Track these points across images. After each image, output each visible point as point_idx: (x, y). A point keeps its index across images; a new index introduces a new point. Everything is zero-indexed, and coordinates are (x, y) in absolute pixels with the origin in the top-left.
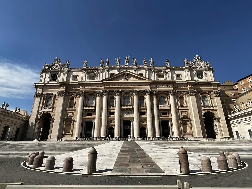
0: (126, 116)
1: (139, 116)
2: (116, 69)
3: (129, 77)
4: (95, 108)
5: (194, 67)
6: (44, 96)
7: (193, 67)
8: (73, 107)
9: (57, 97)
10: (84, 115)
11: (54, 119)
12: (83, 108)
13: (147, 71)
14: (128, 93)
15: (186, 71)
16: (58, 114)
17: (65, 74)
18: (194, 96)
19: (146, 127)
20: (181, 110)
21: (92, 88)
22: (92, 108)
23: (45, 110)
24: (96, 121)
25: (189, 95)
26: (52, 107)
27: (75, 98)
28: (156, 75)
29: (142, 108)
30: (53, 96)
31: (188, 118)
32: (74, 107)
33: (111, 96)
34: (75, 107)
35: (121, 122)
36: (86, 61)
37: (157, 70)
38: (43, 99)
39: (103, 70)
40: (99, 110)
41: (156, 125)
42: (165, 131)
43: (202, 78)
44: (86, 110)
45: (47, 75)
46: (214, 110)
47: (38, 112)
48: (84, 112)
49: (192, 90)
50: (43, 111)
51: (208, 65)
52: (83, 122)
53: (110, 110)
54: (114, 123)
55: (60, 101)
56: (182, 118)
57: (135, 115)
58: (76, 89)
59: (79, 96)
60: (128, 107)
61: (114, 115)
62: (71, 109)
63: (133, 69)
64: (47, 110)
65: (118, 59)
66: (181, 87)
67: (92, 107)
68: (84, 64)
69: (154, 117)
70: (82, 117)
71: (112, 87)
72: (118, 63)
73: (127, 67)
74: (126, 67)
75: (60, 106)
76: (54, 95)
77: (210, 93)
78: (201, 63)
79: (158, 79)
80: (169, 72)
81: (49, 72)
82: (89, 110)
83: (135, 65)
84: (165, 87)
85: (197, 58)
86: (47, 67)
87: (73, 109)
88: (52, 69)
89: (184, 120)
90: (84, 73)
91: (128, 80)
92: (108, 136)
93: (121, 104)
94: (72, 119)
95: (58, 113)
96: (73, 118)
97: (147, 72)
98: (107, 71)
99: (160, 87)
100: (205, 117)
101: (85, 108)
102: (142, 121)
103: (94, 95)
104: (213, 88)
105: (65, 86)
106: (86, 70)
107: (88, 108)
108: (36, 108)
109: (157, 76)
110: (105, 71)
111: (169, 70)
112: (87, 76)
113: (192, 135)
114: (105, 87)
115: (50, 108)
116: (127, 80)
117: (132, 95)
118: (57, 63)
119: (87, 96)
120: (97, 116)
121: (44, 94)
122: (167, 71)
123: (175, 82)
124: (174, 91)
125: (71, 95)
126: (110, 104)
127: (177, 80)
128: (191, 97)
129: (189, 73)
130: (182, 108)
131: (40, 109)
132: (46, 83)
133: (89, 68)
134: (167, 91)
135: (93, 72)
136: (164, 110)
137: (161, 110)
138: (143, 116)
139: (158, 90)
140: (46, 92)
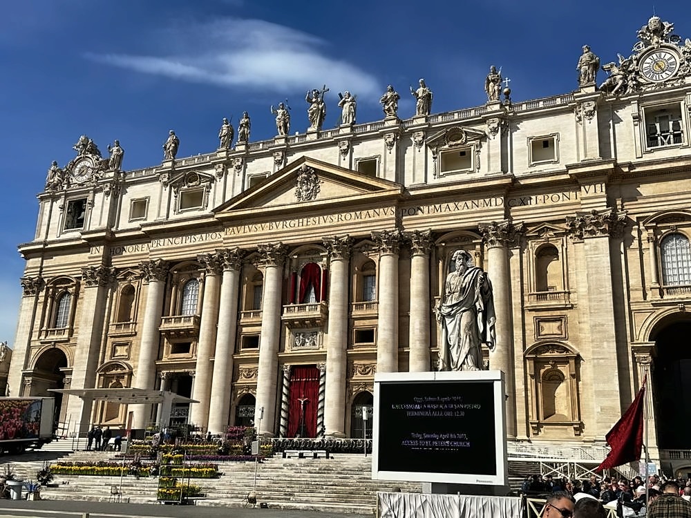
1: (349, 346)
2: (270, 155)
4: (198, 320)
5: (631, 83)
6: (47, 289)
8: (130, 324)
9: (82, 287)
10: (163, 352)
11: (73, 371)
12: (161, 324)
13: (391, 145)
14: (318, 251)
15: (582, 114)
16: (82, 353)
17: (105, 198)
18: (603, 242)
20: (534, 314)
21: (188, 242)
22: (187, 324)
23: (51, 337)
24: (198, 372)
25: (581, 237)
26: (69, 327)
27: (135, 286)
28: (434, 158)
29: (362, 312)
30: (71, 287)
31: (567, 350)
32: (133, 323)
33: (252, 269)
34: (136, 324)
37: (439, 134)
38: (42, 299)
39: (228, 164)
43: (678, 138)
44: (168, 332)
45: (56, 208)
47: (29, 348)
49: (595, 213)
50: (43, 344)
53: (245, 329)
54: (253, 380)
55: (86, 303)
56: (536, 349)
58: (140, 251)
59: (148, 279)
60: (306, 314)
61: (256, 349)
62: (123, 331)
63: (334, 144)
64: (55, 337)
65: (280, 111)
67: (187, 319)
68: (165, 147)
71: (252, 232)
72: (281, 128)
73: (313, 137)
74: (308, 138)
75: (86, 322)
76: (75, 281)
78: (677, 57)
79: (440, 177)
80: (495, 131)
81: (59, 197)
82: (178, 331)
83: (347, 127)
84: (465, 209)
85: (656, 32)
86: (56, 179)
87: (131, 329)
88: (69, 184)
89: (547, 361)
90: (164, 188)
91: (313, 199)
93: (281, 300)
94: (125, 368)
95: (82, 348)
97: (394, 150)
98: (239, 168)
99: (443, 212)
101: (165, 326)
105: (102, 246)
106: (172, 173)
107: (173, 325)
108: (23, 332)
109: (437, 161)
110: (232, 169)
111: (492, 126)
112: (173, 198)
113: (576, 429)
114: (228, 235)
115: (64, 330)
117: (329, 262)
118: (85, 158)
120: (201, 353)
121: (46, 280)
122: (485, 128)
123: (515, 180)
124: (506, 224)
125: (124, 279)
126: (247, 298)
127: (532, 169)
128: (587, 247)
129: (592, 125)
130: (543, 303)
131: (36, 337)
132: (51, 238)
133: (183, 164)
134: (476, 230)
135: (193, 178)
138: (367, 347)
139: (437, 226)
140: (51, 271)
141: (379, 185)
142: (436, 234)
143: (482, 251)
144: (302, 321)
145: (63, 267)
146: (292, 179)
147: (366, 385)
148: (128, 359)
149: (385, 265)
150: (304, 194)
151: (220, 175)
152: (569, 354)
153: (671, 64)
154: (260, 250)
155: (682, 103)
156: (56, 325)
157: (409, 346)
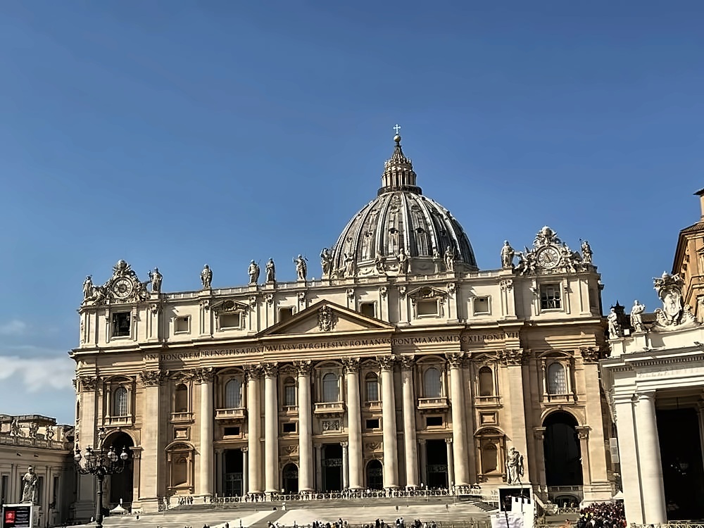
0: (329, 434)
1: (363, 431)
2: (294, 294)
3: (334, 320)
4: (246, 413)
5: (532, 268)
6: (105, 385)
7: (529, 269)
8: (186, 414)
9: (139, 385)
10: (217, 434)
11: (142, 449)
12: (214, 415)
13: (384, 295)
14: (334, 365)
15: (505, 286)
16: (151, 436)
17: (153, 315)
18: (518, 368)
19: (383, 460)
20: (479, 410)
21: (232, 355)
22: (238, 415)
23: (114, 424)
24: (251, 449)
25: (506, 364)
26: (131, 415)
27: (188, 385)
28: (414, 305)
29: (372, 408)
30: (128, 384)
31: (498, 433)
32: (189, 413)
33: (284, 376)
34: (192, 414)
35: (315, 449)
36: (207, 267)
37: (416, 290)
38: (102, 393)
39: (260, 297)
40: (257, 419)
41: (407, 455)
42: (436, 469)
43: (558, 305)
44: (222, 421)
45: (102, 319)
46: (574, 406)
47: (96, 432)
48: (217, 426)
49: (513, 351)
50: (108, 428)
51: (575, 262)
52: (216, 454)
53: (284, 418)
54: (297, 454)
55: (149, 399)
56: (481, 432)
57: (351, 430)
58: (188, 359)
59: (200, 381)
60: (333, 409)
61: (296, 432)
62: (181, 419)
63: (342, 290)
64: (119, 423)
65: (299, 260)
66: (486, 341)
67: (237, 411)
68: (202, 278)
69: (401, 433)
70: (214, 440)
71: (286, 351)
72: (300, 273)
73: (328, 283)
74: (323, 284)
75: (151, 412)
76: (132, 380)
77: (572, 352)
78: (558, 253)
79: (418, 319)
80: (452, 291)
81: (104, 309)
82: (231, 421)
83: (351, 278)
84: (436, 343)
85: (546, 236)
86: (99, 295)
87: (188, 418)
88: (111, 299)
89: (487, 439)
90: (205, 311)
91: (331, 330)
93: (313, 399)
94: (188, 447)
95: (151, 433)
96: (191, 443)
97: (386, 298)
98: (271, 302)
99: (422, 344)
100: (544, 428)
101: (219, 416)
102: (369, 446)
103: (240, 374)
104: (580, 337)
105: (157, 355)
106: (213, 299)
107: (226, 416)
108: (88, 420)
109: (416, 307)
110: (264, 301)
111: (451, 288)
112: (215, 320)
113: (503, 478)
114: (267, 352)
115: (127, 418)
116: (329, 329)
117: (343, 371)
118: (124, 278)
119: (220, 378)
120: (251, 436)
121: (102, 378)
122: (446, 289)
123: (466, 325)
124: (462, 354)
125: (178, 379)
126: (285, 399)
127: (475, 318)
128: (509, 371)
129: (511, 294)
130: (484, 403)
131: (100, 424)
132: (102, 344)
133: (219, 292)
134: (443, 355)
135: (230, 304)
136: (433, 411)
137: (425, 411)
138: (375, 432)
139: (418, 353)
140: (107, 371)
141: (380, 324)
142: (417, 357)
143: (447, 369)
144: (329, 414)
145: (117, 368)
146: (314, 314)
147: (376, 456)
148: (189, 440)
149: (385, 376)
150: (324, 325)
151: (254, 304)
152: (500, 435)
153: (555, 257)
154: (295, 364)
155: (561, 284)
156: (115, 413)
157: (403, 430)
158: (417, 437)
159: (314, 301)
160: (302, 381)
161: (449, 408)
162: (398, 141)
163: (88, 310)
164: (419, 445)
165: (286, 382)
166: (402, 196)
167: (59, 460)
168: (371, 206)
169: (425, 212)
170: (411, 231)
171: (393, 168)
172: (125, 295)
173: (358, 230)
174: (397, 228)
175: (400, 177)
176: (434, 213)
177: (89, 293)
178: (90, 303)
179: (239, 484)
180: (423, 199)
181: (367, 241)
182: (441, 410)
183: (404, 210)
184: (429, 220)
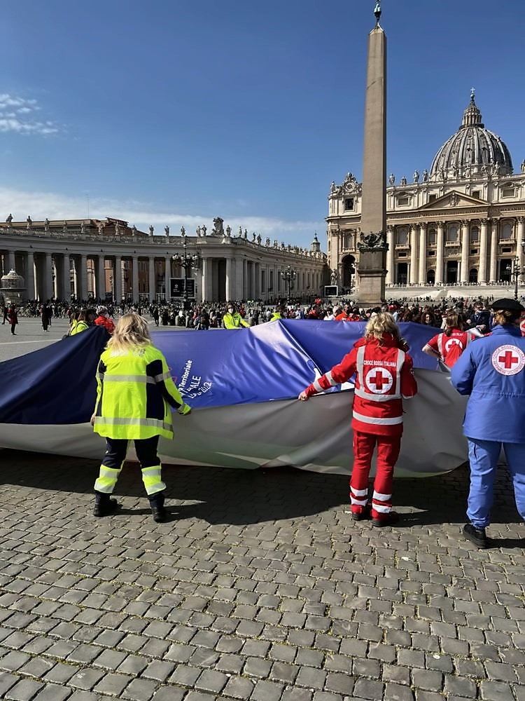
0: (451, 256)
1: (469, 255)
2: (438, 187)
3: (458, 200)
4: (410, 246)
6: (342, 233)
9: (358, 233)
10: (395, 256)
12: (395, 247)
13: (486, 187)
14: (456, 223)
19: (478, 269)
21: (404, 219)
22: (406, 247)
23: (346, 251)
24: (412, 263)
26: (354, 247)
28: (501, 192)
29: (474, 244)
30: (353, 233)
33: (430, 229)
35: (444, 264)
37: (504, 183)
38: (341, 237)
39: (419, 189)
40: (416, 249)
41: (491, 267)
44: (398, 250)
45: (340, 202)
47: (338, 255)
48: (396, 253)
50: (344, 253)
52: (395, 265)
53: (429, 249)
54: (435, 266)
57: (463, 254)
60: (454, 245)
61: (435, 256)
63: (463, 185)
64: (349, 251)
67: (406, 245)
69: (489, 256)
70: (394, 259)
71: (432, 216)
73: (456, 182)
74: (453, 182)
76: (355, 231)
79: (503, 200)
81: (341, 197)
82: (402, 250)
84: (512, 211)
86: (339, 190)
88: (345, 192)
92: (429, 283)
93: (445, 240)
97: (487, 189)
98: (425, 192)
99: (504, 212)
101: (397, 248)
102: (472, 262)
103: (407, 228)
106: (395, 191)
107: (400, 248)
108: (335, 249)
110: (422, 191)
112: (396, 201)
114: (422, 217)
115: (352, 249)
116: (455, 204)
117: (461, 227)
118: (351, 182)
119: (398, 230)
120: (412, 257)
121: (341, 230)
126: (430, 240)
131: (340, 251)
132: (340, 214)
133: (398, 187)
134: (515, 218)
135: (404, 193)
136: (507, 245)
137: (502, 245)
138: (476, 255)
139: (502, 216)
140: (343, 227)
141: (483, 202)
142: (501, 218)
143: (516, 224)
144: (453, 247)
145: (348, 226)
146: (447, 198)
147: (475, 267)
149: (483, 229)
150: (453, 203)
151: (416, 193)
154: (436, 223)
156: (347, 246)
157: (490, 254)
158: (497, 258)
159: (448, 191)
160: (439, 231)
161: (516, 244)
162: (473, 97)
163: (333, 198)
164: (497, 262)
165: (430, 231)
166: (474, 129)
167: (322, 267)
168: (456, 136)
169: (487, 138)
170: (479, 149)
171: (470, 114)
172: (351, 190)
173: (449, 149)
174: (471, 148)
175: (473, 119)
176: (492, 139)
177: (333, 189)
178: (335, 194)
179: (406, 279)
180: (486, 131)
181: (454, 156)
182: (511, 245)
183: (475, 138)
184: (489, 143)
